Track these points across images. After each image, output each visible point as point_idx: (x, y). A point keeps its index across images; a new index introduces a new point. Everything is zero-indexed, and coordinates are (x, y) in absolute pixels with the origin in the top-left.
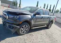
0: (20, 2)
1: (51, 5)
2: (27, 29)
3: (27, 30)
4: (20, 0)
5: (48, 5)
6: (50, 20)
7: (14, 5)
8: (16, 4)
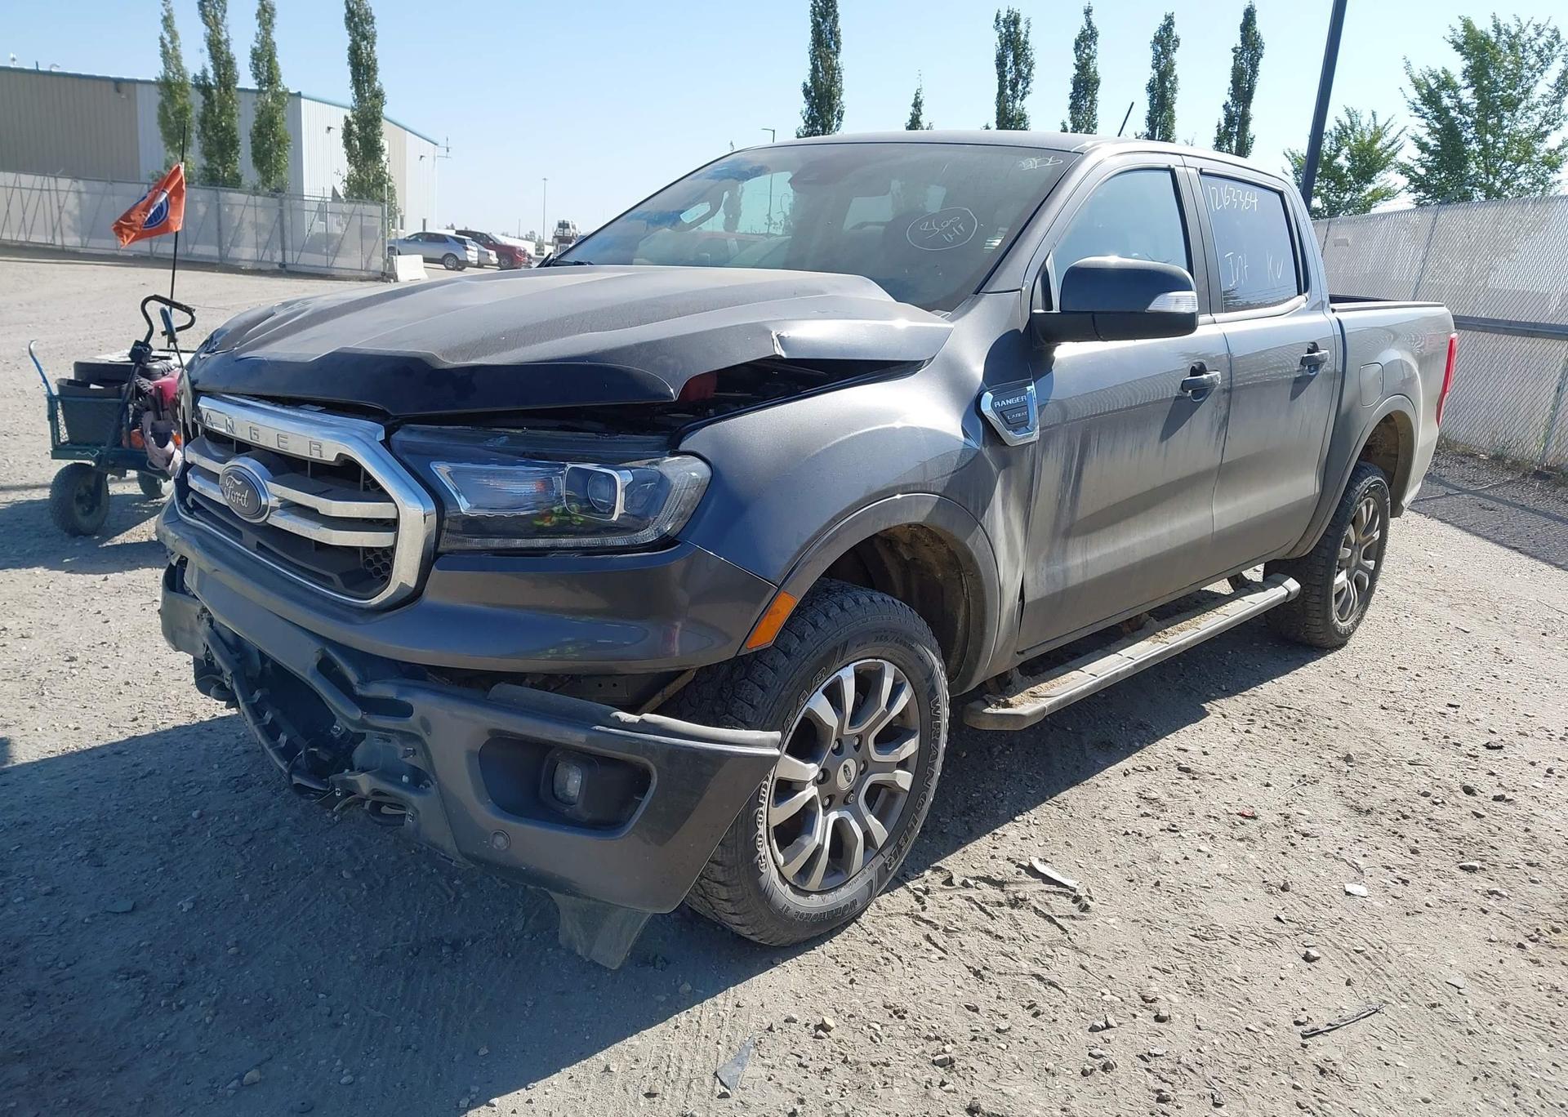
0: (362, 69)
1: (1165, 41)
2: (910, 747)
3: (904, 779)
4: (358, 23)
5: (1087, 38)
6: (1343, 424)
7: (194, 159)
8: (244, 125)
